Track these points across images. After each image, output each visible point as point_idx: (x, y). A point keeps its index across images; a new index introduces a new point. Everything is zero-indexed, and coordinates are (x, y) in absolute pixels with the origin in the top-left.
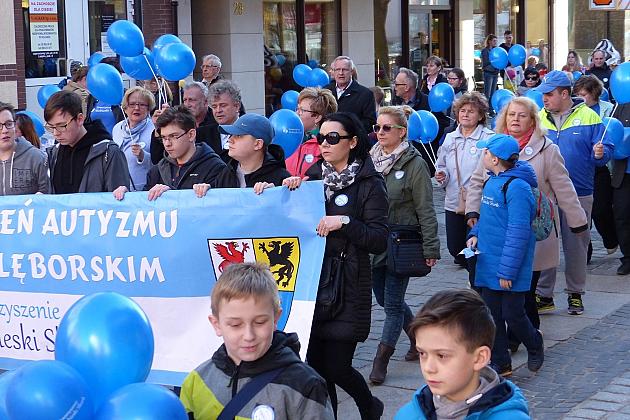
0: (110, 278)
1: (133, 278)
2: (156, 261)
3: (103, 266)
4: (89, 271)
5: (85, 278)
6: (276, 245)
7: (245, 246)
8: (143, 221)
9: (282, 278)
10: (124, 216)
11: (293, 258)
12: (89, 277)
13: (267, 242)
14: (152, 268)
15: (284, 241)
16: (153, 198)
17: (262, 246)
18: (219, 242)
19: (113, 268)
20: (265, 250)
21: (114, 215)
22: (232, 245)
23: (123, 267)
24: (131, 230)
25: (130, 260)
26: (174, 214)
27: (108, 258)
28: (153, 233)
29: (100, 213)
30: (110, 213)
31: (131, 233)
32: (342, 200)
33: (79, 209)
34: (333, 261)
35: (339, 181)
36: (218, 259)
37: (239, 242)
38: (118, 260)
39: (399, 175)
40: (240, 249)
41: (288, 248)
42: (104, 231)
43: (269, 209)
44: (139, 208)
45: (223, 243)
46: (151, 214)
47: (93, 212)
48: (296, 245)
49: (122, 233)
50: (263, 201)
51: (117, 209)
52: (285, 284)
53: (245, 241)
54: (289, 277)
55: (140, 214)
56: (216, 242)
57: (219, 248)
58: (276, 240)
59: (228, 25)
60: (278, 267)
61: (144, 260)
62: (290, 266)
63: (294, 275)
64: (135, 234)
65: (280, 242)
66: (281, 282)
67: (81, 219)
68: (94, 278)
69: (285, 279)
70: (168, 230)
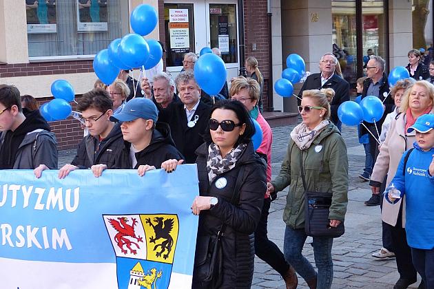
0: (30, 245)
1: (47, 246)
2: (64, 231)
3: (24, 234)
4: (14, 238)
5: (11, 245)
6: (160, 220)
7: (134, 221)
8: (54, 197)
9: (163, 250)
10: (41, 191)
11: (173, 233)
12: (14, 244)
13: (152, 218)
14: (61, 238)
15: (166, 218)
16: (63, 176)
17: (149, 221)
18: (112, 217)
19: (31, 236)
20: (151, 224)
21: (34, 190)
22: (123, 220)
23: (39, 236)
24: (46, 204)
25: (44, 230)
26: (77, 191)
27: (29, 228)
28: (61, 208)
29: (24, 188)
30: (31, 188)
31: (45, 207)
32: (222, 183)
33: (9, 184)
34: (211, 239)
35: (221, 166)
36: (113, 232)
37: (129, 218)
38: (36, 230)
39: (318, 149)
40: (130, 223)
41: (169, 224)
42: (26, 204)
43: (151, 189)
44: (51, 185)
45: (115, 218)
46: (60, 191)
47: (18, 187)
48: (175, 221)
49: (39, 206)
50: (145, 183)
51: (36, 185)
52: (166, 257)
53: (134, 217)
54: (169, 250)
55: (52, 190)
56: (109, 217)
57: (113, 222)
58: (160, 216)
59: (307, 29)
60: (162, 240)
61: (55, 231)
62: (170, 240)
63: (173, 248)
64: (48, 208)
65: (163, 218)
66: (162, 255)
67: (10, 192)
68: (19, 245)
69: (166, 252)
70: (72, 206)
